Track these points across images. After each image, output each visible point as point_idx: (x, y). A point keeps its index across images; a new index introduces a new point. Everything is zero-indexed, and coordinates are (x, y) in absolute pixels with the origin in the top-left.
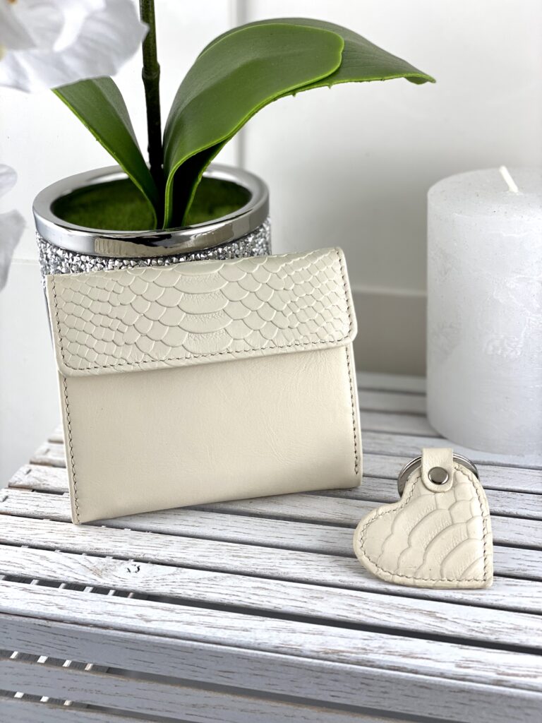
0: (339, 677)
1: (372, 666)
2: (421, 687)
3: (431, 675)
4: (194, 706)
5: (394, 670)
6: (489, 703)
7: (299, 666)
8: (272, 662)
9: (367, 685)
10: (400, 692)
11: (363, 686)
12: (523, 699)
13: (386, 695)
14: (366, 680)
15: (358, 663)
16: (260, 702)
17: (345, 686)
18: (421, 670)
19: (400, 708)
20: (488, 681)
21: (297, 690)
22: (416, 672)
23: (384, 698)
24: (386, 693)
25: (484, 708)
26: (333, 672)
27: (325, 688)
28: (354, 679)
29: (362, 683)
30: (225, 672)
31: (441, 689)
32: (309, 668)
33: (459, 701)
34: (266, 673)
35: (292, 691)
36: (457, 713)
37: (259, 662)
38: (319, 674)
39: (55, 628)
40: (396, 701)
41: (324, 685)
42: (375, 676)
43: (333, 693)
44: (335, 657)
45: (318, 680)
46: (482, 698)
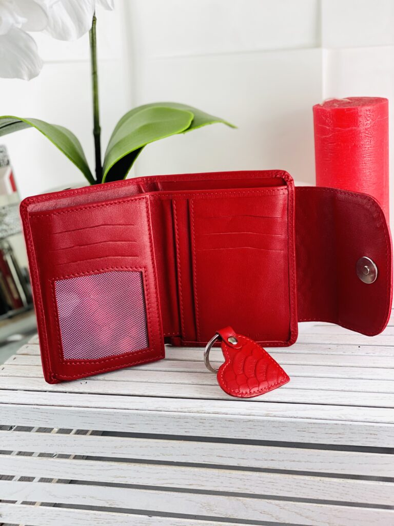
0: (188, 420)
1: (204, 413)
3: (234, 415)
4: (116, 447)
5: (216, 414)
6: (264, 426)
7: (168, 417)
8: (154, 416)
9: (202, 423)
10: (219, 425)
11: (200, 424)
12: (280, 422)
13: (212, 428)
14: (202, 421)
15: (198, 412)
16: (150, 440)
17: (192, 425)
18: (229, 412)
19: (220, 434)
21: (168, 430)
22: (227, 414)
24: (212, 426)
25: (261, 429)
26: (185, 417)
27: (182, 427)
28: (196, 420)
29: (200, 422)
30: (131, 424)
31: (239, 421)
32: (174, 417)
33: (248, 427)
34: (152, 423)
35: (165, 432)
36: (249, 434)
37: (148, 416)
38: (178, 420)
39: (42, 409)
40: (217, 431)
41: (182, 426)
42: (206, 418)
43: (186, 430)
44: (186, 410)
45: (178, 424)
46: (259, 424)
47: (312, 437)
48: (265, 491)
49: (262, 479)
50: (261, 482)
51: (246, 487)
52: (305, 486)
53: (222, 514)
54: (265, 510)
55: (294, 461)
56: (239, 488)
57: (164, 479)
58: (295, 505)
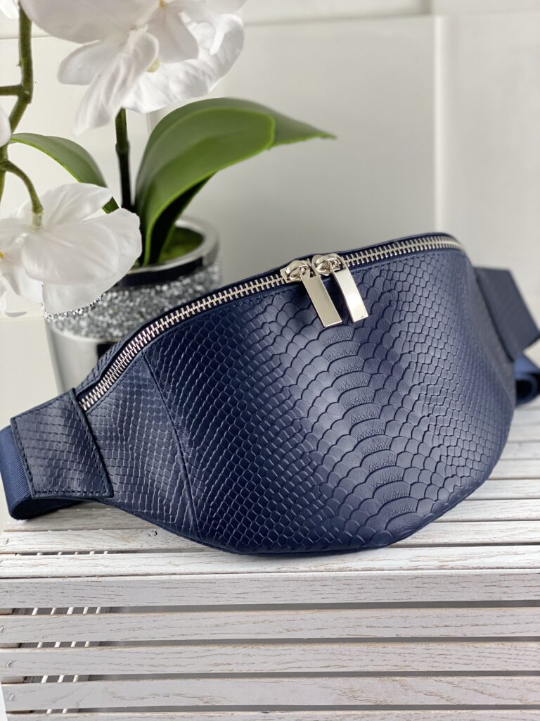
0: (327, 583)
1: (350, 570)
2: (387, 579)
3: (393, 570)
4: (217, 626)
6: (437, 583)
8: (276, 580)
9: (348, 585)
10: (372, 586)
11: (345, 586)
12: (460, 576)
13: (362, 591)
14: (347, 581)
16: (269, 613)
17: (332, 589)
18: (386, 567)
19: (374, 598)
20: (434, 568)
21: (296, 598)
22: (383, 570)
23: (361, 593)
25: (433, 587)
26: (322, 579)
27: (315, 592)
28: (338, 582)
29: (345, 584)
30: (241, 594)
31: (402, 578)
32: (305, 580)
33: (414, 585)
35: (292, 600)
36: (415, 596)
38: (313, 583)
39: (104, 581)
40: (370, 594)
41: (317, 590)
42: (354, 577)
43: (323, 596)
45: (311, 588)
46: (431, 580)
47: (504, 593)
48: (433, 667)
49: (429, 652)
50: (428, 655)
51: (407, 663)
52: (490, 655)
53: (370, 701)
54: (432, 691)
55: (477, 625)
56: (396, 666)
57: (287, 663)
58: (474, 680)
